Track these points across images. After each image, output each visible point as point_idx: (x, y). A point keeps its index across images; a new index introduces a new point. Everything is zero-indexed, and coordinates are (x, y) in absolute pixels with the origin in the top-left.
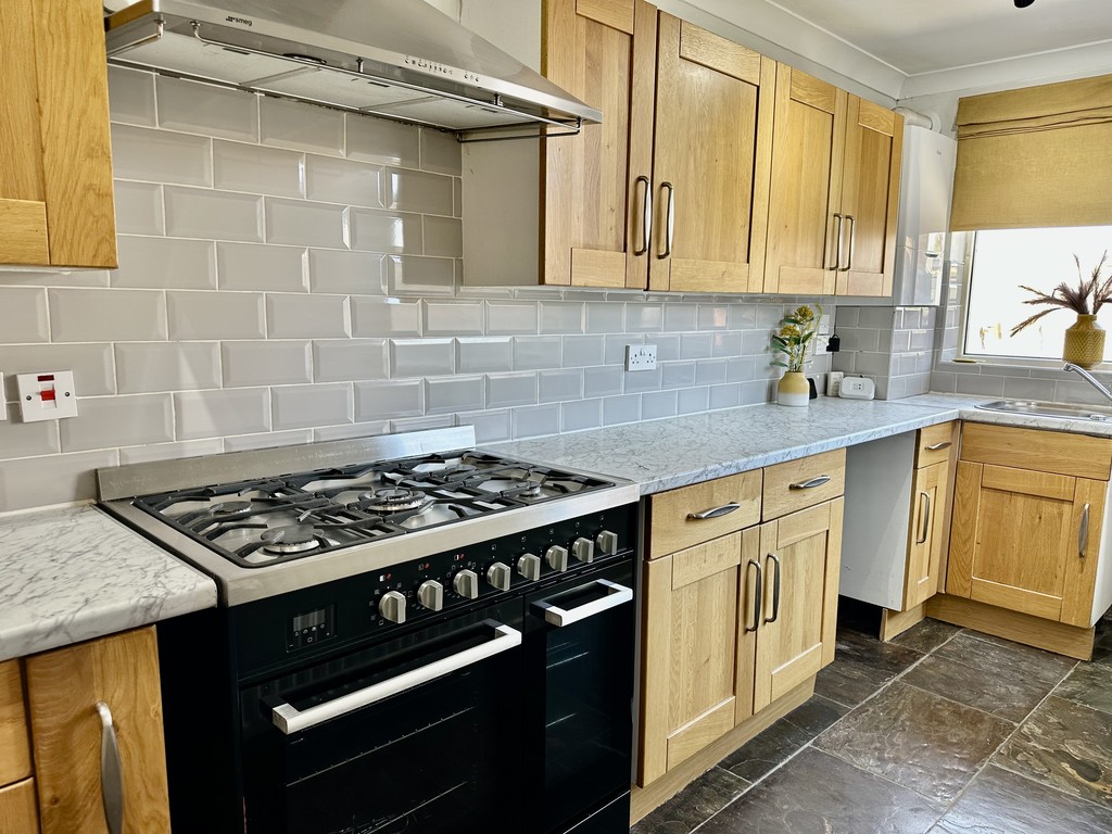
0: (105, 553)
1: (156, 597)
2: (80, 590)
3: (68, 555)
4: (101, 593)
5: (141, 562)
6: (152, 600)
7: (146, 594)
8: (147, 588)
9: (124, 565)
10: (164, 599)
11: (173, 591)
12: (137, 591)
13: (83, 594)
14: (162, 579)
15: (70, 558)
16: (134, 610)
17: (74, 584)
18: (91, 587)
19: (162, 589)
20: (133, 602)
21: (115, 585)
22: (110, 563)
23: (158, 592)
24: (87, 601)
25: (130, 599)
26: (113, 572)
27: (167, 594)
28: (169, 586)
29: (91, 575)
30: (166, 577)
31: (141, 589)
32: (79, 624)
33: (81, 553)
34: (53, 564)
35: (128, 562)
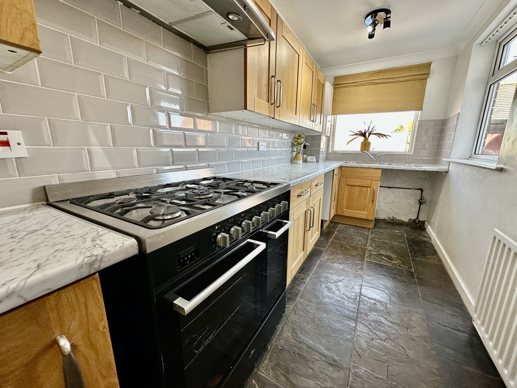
0: (54, 229)
1: (97, 256)
2: (34, 257)
3: (25, 233)
4: (51, 257)
5: (81, 232)
6: (94, 258)
7: (88, 254)
8: (89, 249)
9: (68, 235)
10: (103, 256)
11: (109, 249)
12: (81, 253)
13: (35, 260)
14: (98, 242)
15: (27, 235)
16: (81, 267)
17: (29, 252)
18: (42, 254)
19: (100, 249)
20: (79, 261)
21: (63, 250)
22: (57, 235)
23: (98, 252)
24: (39, 266)
25: (77, 259)
26: (60, 241)
27: (105, 252)
28: (105, 246)
29: (44, 244)
30: (101, 240)
31: (84, 251)
32: (31, 287)
33: (35, 231)
34: (13, 240)
35: (71, 233)
